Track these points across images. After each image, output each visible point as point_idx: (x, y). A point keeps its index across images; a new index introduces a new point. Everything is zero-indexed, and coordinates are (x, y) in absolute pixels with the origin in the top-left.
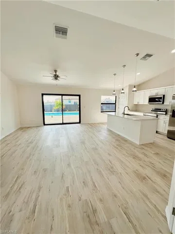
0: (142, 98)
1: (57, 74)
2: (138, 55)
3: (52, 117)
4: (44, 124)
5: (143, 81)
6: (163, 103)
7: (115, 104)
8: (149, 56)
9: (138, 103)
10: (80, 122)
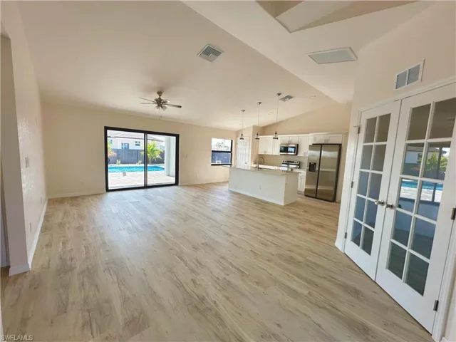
0: (271, 146)
1: (162, 98)
2: (279, 94)
3: (124, 174)
4: (108, 190)
5: (271, 123)
6: (297, 154)
7: (230, 152)
8: (289, 97)
9: (266, 152)
10: (176, 184)
